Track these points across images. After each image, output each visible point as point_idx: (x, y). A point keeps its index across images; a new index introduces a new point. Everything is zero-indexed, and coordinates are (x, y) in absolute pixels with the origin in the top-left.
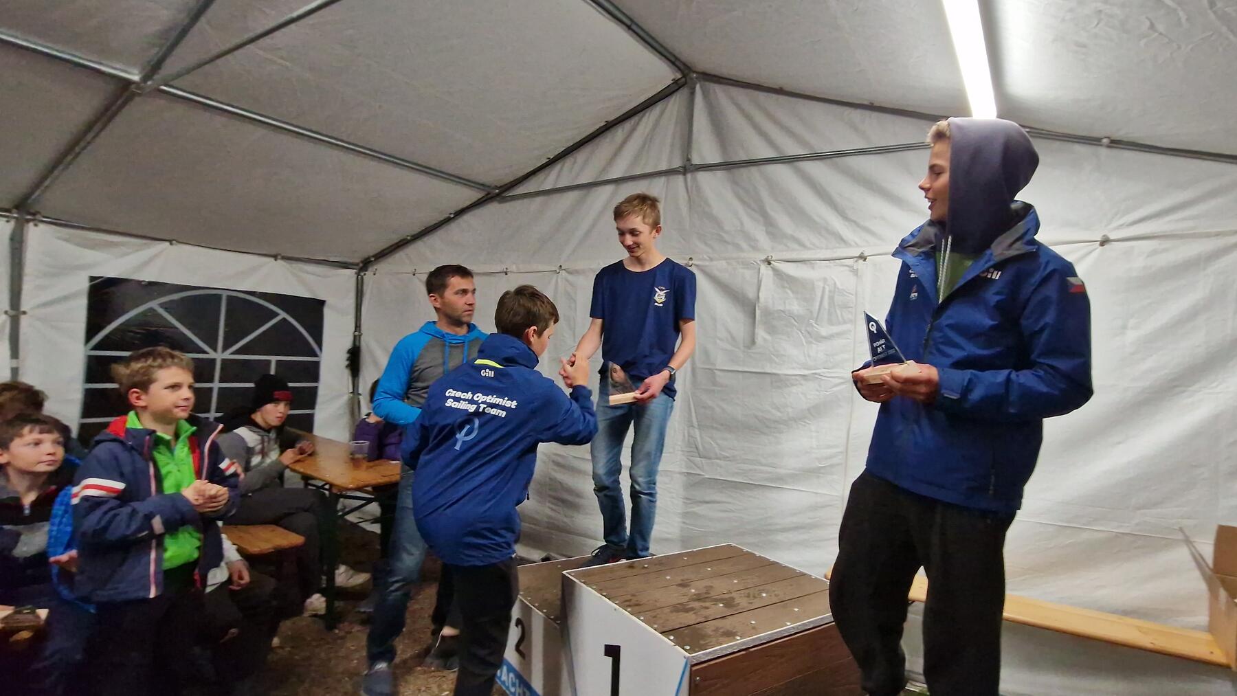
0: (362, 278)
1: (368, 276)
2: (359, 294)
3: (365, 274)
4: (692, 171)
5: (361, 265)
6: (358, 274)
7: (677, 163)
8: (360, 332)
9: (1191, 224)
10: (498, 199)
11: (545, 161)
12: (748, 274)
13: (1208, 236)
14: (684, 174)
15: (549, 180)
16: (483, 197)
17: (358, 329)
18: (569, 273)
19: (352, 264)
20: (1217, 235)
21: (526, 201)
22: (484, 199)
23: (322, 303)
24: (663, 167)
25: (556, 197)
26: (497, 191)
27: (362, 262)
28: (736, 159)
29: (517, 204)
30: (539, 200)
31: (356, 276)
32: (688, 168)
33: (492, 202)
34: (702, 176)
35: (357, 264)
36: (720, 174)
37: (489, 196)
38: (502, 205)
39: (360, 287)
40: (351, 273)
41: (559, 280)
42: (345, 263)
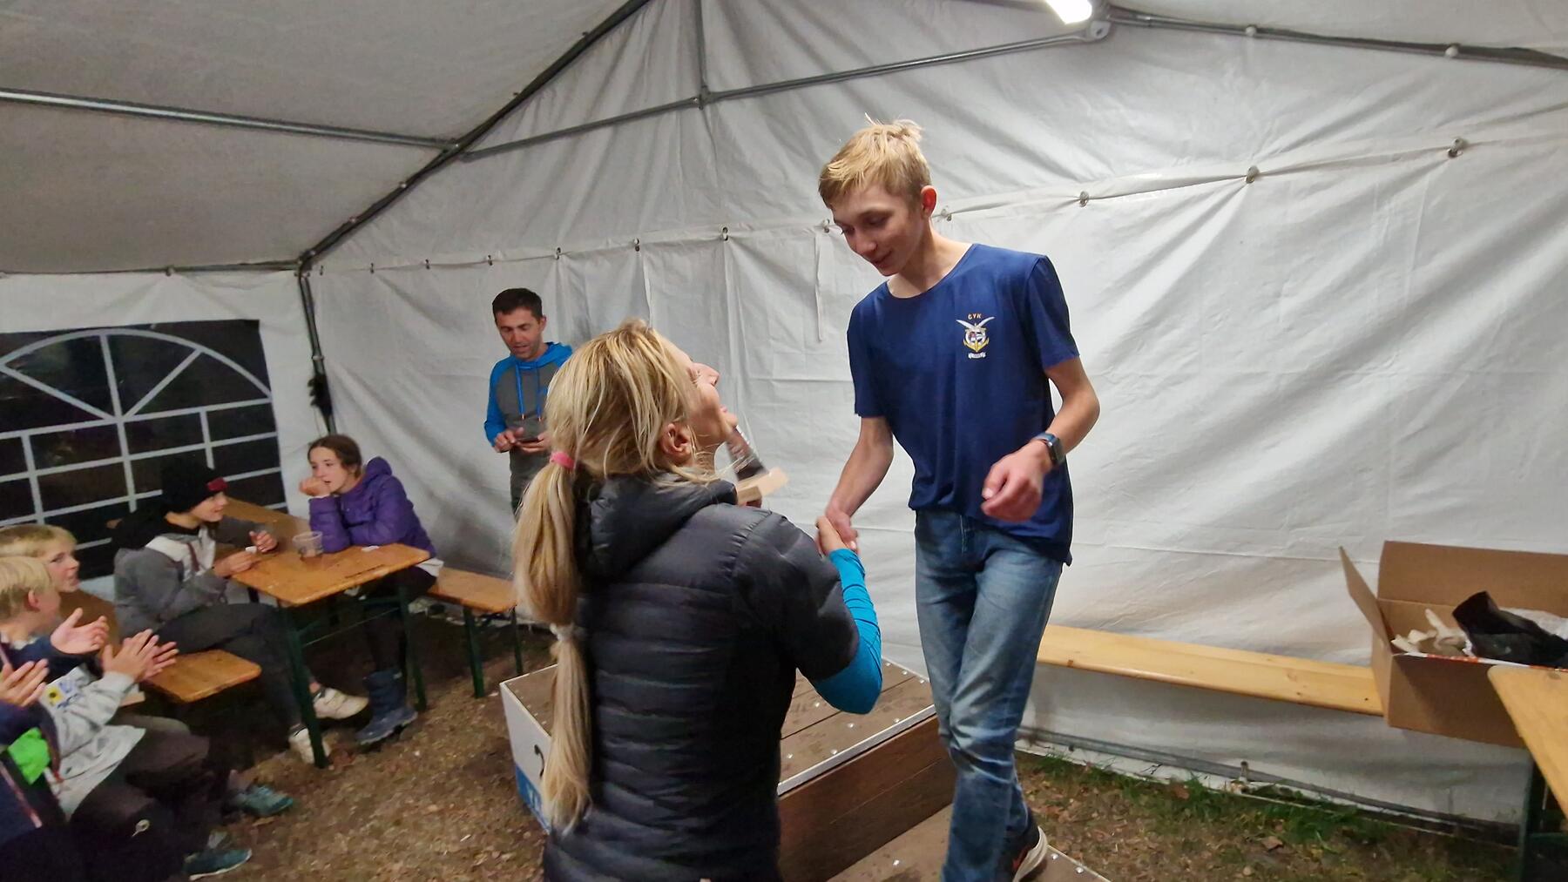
0: (306, 279)
1: (314, 275)
2: (308, 304)
3: (309, 275)
4: (710, 103)
5: (300, 263)
6: (300, 276)
7: (691, 92)
8: (320, 354)
9: (1362, 145)
10: (461, 156)
11: (512, 98)
12: (801, 247)
13: (1383, 161)
14: (701, 107)
15: (524, 125)
16: (440, 156)
17: (317, 351)
18: (571, 257)
19: (286, 263)
20: (1395, 159)
21: (499, 157)
22: (440, 159)
23: (254, 325)
24: (673, 98)
25: (536, 150)
26: (457, 145)
27: (301, 258)
28: (769, 81)
29: (488, 163)
30: (517, 154)
31: (296, 279)
32: (705, 99)
33: (453, 161)
34: (725, 107)
35: (295, 262)
36: (749, 103)
37: (449, 153)
38: (469, 164)
39: (306, 294)
40: (288, 276)
41: (561, 270)
42: (277, 263)
